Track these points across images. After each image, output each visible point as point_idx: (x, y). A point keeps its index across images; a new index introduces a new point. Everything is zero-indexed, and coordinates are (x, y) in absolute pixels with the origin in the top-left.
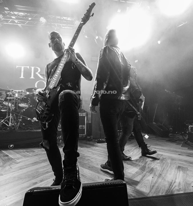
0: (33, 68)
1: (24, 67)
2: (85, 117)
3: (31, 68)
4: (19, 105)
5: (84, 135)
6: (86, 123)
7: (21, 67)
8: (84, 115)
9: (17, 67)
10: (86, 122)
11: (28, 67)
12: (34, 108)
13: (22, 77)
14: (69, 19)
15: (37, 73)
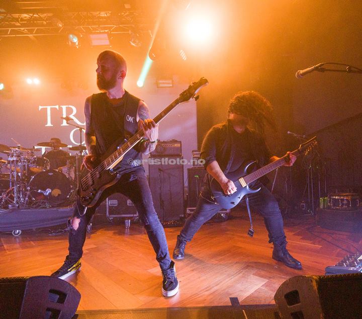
0: (64, 107)
1: (51, 108)
3: (62, 108)
4: (32, 169)
5: (135, 215)
7: (46, 108)
9: (40, 107)
11: (57, 107)
12: (49, 174)
13: (49, 124)
14: (103, 14)
15: (71, 116)
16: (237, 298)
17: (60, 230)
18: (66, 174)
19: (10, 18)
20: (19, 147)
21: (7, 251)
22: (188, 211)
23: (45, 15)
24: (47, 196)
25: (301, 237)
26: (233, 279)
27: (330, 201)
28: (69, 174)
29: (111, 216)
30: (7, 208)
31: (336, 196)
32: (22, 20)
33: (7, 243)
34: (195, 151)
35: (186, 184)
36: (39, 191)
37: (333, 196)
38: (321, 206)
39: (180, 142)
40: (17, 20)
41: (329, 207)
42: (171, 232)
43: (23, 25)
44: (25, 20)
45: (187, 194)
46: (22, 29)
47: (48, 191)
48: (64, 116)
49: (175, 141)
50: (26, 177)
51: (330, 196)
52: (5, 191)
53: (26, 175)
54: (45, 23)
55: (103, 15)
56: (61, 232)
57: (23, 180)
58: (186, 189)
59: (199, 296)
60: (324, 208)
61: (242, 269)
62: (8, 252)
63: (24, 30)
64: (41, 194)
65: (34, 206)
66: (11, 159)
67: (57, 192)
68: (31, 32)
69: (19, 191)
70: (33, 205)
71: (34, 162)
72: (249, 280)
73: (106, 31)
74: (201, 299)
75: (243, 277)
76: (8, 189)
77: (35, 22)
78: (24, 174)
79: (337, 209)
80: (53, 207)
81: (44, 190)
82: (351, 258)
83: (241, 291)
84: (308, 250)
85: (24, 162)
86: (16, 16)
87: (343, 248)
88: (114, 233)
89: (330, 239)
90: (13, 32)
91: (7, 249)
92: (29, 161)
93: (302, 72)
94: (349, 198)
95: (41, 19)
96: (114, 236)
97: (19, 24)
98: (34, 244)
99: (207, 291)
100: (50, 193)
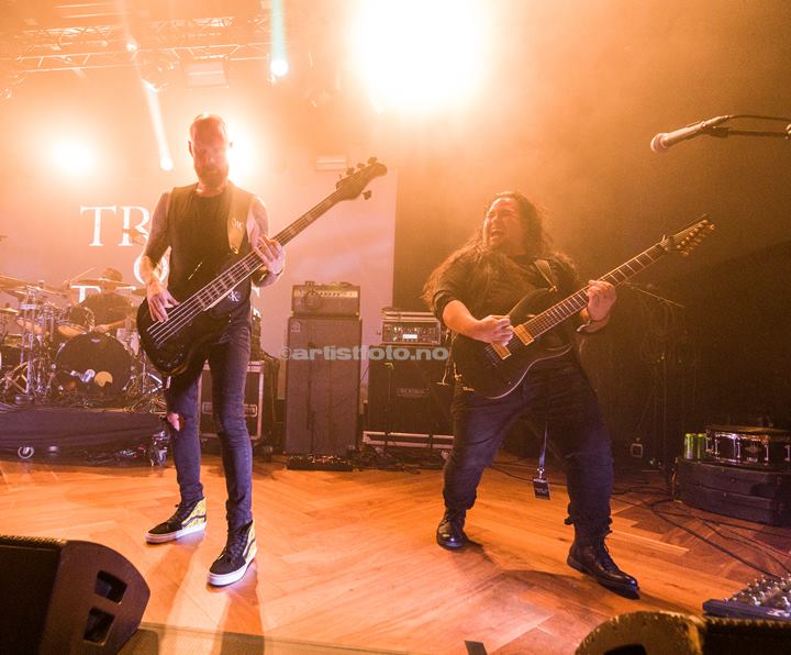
0: (127, 210)
1: (103, 211)
2: (258, 374)
3: (123, 211)
4: (60, 329)
6: (261, 397)
7: (94, 211)
8: (257, 369)
9: (83, 209)
10: (261, 393)
11: (114, 209)
12: (93, 340)
13: (97, 243)
14: (216, 23)
15: (140, 228)
16: (482, 645)
17: (104, 454)
18: (124, 343)
19: (42, 36)
20: (41, 285)
21: (9, 486)
22: (366, 439)
23: (107, 28)
24: (87, 384)
25: (636, 523)
26: (470, 601)
27: (711, 444)
28: (129, 344)
29: (204, 435)
30: (13, 401)
31: (727, 432)
32: (65, 39)
33: (8, 471)
34: (390, 309)
35: (365, 380)
36: (73, 373)
37: (720, 432)
38: (688, 454)
39: (358, 289)
40: (54, 40)
41: (709, 459)
42: (328, 480)
43: (65, 50)
44: (70, 41)
45: (366, 402)
46: (64, 57)
47: (90, 373)
48: (126, 226)
49: (348, 287)
50: (50, 344)
51: (713, 431)
52: (12, 369)
53: (51, 339)
54: (105, 43)
55: (217, 25)
56: (107, 458)
57: (45, 349)
58: (364, 391)
59: (394, 627)
60: (694, 458)
61: (493, 580)
62: (11, 490)
63: (66, 59)
64: (76, 379)
65: (62, 402)
66: (26, 307)
67: (104, 378)
68: (78, 61)
69: (35, 371)
70: (60, 400)
71: (66, 316)
72: (508, 608)
73: (221, 56)
74: (398, 634)
75: (495, 598)
76: (15, 366)
77: (88, 42)
78: (47, 339)
79: (730, 465)
80: (95, 407)
81: (83, 372)
82: (772, 586)
83: (492, 629)
84: (652, 554)
85: (48, 314)
86: (55, 31)
87: (746, 559)
88: (210, 471)
89: (709, 535)
90: (47, 63)
91: (10, 483)
92: (57, 312)
93: (666, 137)
94: (765, 440)
95: (99, 36)
96: (210, 478)
97: (58, 48)
98: (57, 478)
99: (413, 618)
100: (92, 379)
